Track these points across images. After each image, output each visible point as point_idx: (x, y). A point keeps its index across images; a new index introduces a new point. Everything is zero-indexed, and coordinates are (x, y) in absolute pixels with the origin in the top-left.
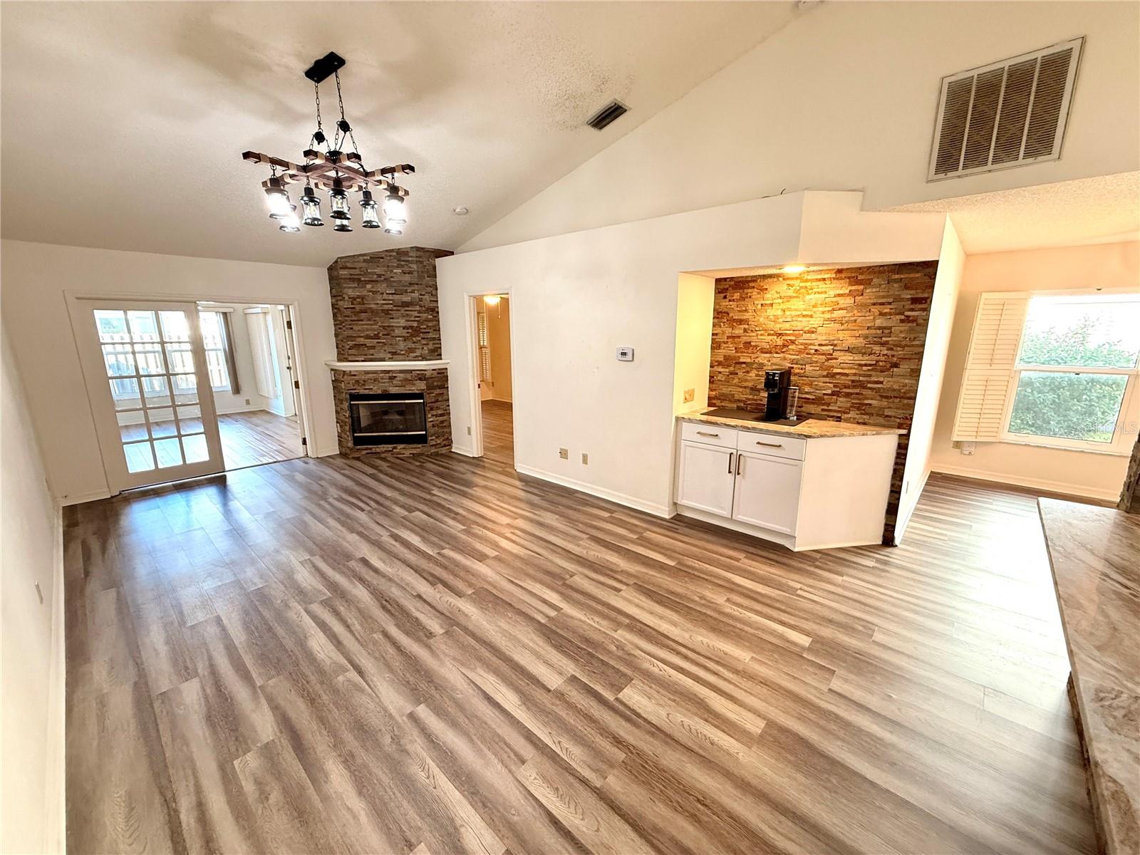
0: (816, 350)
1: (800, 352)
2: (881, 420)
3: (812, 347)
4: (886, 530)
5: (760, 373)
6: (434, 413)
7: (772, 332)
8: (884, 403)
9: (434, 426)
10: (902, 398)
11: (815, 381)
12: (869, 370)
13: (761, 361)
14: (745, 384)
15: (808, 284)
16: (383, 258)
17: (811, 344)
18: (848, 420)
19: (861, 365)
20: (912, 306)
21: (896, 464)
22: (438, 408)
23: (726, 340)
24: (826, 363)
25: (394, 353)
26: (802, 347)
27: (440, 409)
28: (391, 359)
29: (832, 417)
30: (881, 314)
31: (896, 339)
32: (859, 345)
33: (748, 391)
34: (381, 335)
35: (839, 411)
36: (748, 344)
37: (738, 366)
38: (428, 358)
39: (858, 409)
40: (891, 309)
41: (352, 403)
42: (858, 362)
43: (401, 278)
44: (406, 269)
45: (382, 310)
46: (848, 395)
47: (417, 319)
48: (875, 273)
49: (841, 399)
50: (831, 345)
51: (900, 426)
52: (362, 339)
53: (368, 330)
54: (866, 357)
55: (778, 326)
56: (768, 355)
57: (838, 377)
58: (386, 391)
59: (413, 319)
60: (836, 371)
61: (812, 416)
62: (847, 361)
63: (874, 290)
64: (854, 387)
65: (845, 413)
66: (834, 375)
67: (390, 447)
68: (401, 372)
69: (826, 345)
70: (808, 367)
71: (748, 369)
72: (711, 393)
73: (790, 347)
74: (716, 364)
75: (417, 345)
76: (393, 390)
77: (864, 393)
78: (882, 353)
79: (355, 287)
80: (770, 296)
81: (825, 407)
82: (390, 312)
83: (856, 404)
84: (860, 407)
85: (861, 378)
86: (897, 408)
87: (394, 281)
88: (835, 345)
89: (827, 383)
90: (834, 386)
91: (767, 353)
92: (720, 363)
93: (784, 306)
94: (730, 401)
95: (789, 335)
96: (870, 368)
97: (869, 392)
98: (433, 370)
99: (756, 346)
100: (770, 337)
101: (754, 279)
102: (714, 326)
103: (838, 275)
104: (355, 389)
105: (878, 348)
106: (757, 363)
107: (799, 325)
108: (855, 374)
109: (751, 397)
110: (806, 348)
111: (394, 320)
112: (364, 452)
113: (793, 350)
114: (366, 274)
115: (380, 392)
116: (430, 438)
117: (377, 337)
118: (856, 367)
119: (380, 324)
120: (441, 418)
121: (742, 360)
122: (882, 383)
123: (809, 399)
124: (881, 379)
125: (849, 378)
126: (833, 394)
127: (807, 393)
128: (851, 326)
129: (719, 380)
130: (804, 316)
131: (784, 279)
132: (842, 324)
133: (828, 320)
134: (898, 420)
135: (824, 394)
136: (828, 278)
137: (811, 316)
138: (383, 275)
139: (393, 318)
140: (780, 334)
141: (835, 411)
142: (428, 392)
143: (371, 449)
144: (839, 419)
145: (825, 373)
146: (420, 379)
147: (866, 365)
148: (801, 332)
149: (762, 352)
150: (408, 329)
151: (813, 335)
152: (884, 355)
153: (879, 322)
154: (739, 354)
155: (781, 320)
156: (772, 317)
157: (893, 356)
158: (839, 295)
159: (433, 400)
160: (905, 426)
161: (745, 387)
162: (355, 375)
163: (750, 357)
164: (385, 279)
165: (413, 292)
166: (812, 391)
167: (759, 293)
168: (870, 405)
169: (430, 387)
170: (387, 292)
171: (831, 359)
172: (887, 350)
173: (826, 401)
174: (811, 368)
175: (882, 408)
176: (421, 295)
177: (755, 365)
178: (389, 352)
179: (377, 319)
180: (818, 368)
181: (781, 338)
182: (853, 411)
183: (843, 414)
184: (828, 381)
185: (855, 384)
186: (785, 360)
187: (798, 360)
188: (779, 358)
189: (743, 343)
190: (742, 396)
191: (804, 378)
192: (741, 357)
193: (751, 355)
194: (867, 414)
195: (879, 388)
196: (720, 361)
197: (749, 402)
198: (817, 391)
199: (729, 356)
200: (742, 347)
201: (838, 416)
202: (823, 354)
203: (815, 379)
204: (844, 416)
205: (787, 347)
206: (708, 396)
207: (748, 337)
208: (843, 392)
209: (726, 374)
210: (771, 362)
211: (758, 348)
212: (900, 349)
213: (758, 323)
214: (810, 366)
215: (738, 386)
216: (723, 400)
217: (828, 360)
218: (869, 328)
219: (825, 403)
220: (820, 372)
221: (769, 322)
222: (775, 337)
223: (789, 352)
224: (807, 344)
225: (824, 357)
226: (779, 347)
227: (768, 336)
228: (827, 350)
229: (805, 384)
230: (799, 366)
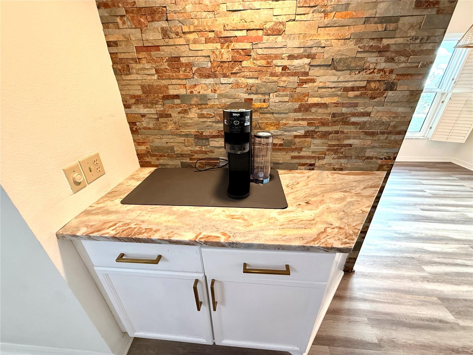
0: (284, 68)
1: (260, 71)
2: (360, 163)
3: (279, 62)
4: (347, 262)
5: (205, 112)
7: (212, 35)
8: (368, 142)
10: (390, 133)
11: (283, 119)
12: (356, 97)
13: (202, 92)
14: (186, 131)
17: (276, 57)
18: (322, 168)
19: (346, 89)
23: (135, 55)
24: (299, 90)
26: (263, 62)
29: (304, 165)
32: (348, 55)
33: (192, 140)
35: (313, 157)
36: (174, 61)
37: (168, 102)
39: (336, 152)
42: (341, 85)
46: (325, 135)
49: (317, 141)
50: (308, 57)
51: (380, 168)
54: (355, 76)
55: (221, 21)
56: (211, 81)
57: (313, 110)
60: (312, 100)
61: (280, 166)
62: (328, 85)
64: (334, 123)
65: (319, 158)
66: (306, 108)
69: (298, 57)
70: (273, 98)
71: (185, 106)
72: (139, 148)
73: (244, 64)
74: (133, 101)
77: (345, 130)
78: (378, 67)
81: (295, 154)
83: (334, 145)
84: (335, 150)
85: (344, 110)
86: (382, 147)
88: (313, 57)
89: (299, 120)
91: (209, 77)
92: (138, 100)
94: (170, 157)
96: (357, 93)
97: (352, 129)
99: (189, 65)
100: (211, 46)
105: (374, 60)
106: (196, 96)
107: (254, 19)
108: (337, 104)
109: (197, 148)
110: (269, 65)
118: (339, 93)
121: (172, 92)
122: (368, 114)
124: (369, 109)
125: (329, 110)
126: (308, 135)
129: (145, 128)
132: (326, 14)
134: (379, 162)
135: (296, 137)
141: (309, 157)
144: (311, 167)
145: (297, 105)
147: (353, 89)
148: (260, 33)
149: (201, 76)
151: (280, 38)
152: (380, 70)
153: (384, 7)
154: (165, 82)
155: (224, 8)
157: (392, 71)
160: (385, 167)
161: (187, 135)
163: (185, 86)
166: (279, 133)
168: (351, 145)
171: (306, 82)
172: (385, 62)
173: (298, 145)
174: (277, 99)
175: (363, 149)
177: (195, 99)
180: (286, 99)
181: (228, 47)
182: (329, 155)
183: (317, 160)
184: (300, 118)
185: (335, 119)
186: (238, 88)
187: (258, 86)
188: (230, 84)
189: (167, 61)
190: (186, 149)
191: (269, 116)
192: (170, 87)
193: (184, 82)
194: (345, 157)
195: (365, 123)
196: (138, 96)
197: (196, 156)
198: (286, 133)
199: (149, 86)
200: (167, 67)
201: (311, 163)
202: (295, 74)
203: (283, 115)
204: (318, 163)
205: (239, 63)
206: (136, 153)
207: (172, 47)
208: (319, 131)
209: (154, 117)
210: (218, 92)
211: (194, 69)
212: (403, 59)
213: (184, 16)
214: (276, 96)
215: (176, 135)
216: (161, 156)
217: (302, 83)
218: (367, 20)
219: (296, 148)
220: (290, 104)
221: (204, 14)
222: (218, 46)
223: (243, 74)
224: (270, 56)
225: (296, 79)
226: (226, 65)
227: (206, 43)
228: (301, 66)
229: (270, 124)
230: (261, 97)
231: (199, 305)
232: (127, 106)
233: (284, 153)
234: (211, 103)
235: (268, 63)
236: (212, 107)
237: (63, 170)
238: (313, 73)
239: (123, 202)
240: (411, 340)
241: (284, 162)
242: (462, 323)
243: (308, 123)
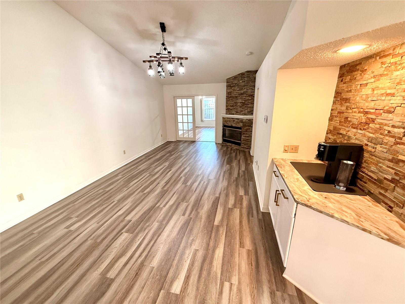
0: (389, 132)
1: (375, 131)
3: (386, 128)
6: (245, 135)
7: (362, 110)
9: (244, 140)
11: (380, 163)
13: (350, 135)
15: (399, 59)
16: (237, 77)
17: (386, 125)
22: (246, 134)
23: (336, 115)
24: (394, 147)
25: (237, 112)
27: (247, 134)
28: (236, 114)
29: (386, 204)
34: (234, 105)
35: (394, 202)
36: (346, 119)
37: (338, 136)
38: (247, 114)
41: (224, 128)
43: (241, 84)
44: (243, 80)
45: (235, 96)
47: (245, 99)
50: (403, 128)
52: (229, 107)
53: (231, 104)
55: (367, 104)
56: (355, 130)
57: (401, 164)
58: (232, 125)
59: (243, 99)
61: (371, 194)
65: (397, 205)
67: (231, 144)
68: (237, 119)
69: (399, 127)
70: (378, 147)
73: (371, 125)
74: (329, 132)
75: (244, 110)
76: (234, 125)
79: (229, 89)
80: (368, 76)
81: (382, 192)
82: (237, 97)
87: (240, 85)
90: (395, 173)
93: (374, 85)
95: (371, 113)
98: (246, 119)
99: (350, 121)
102: (333, 103)
104: (224, 123)
106: (347, 136)
107: (380, 105)
110: (380, 129)
111: (238, 100)
112: (225, 144)
113: (372, 128)
114: (233, 83)
115: (230, 125)
116: (242, 144)
117: (233, 106)
119: (234, 102)
120: (248, 138)
121: (341, 132)
123: (372, 178)
126: (393, 181)
127: (372, 172)
130: (388, 95)
131: (380, 58)
135: (385, 178)
137: (393, 95)
138: (237, 83)
139: (238, 99)
140: (367, 113)
141: (390, 200)
142: (243, 127)
143: (226, 144)
144: (390, 209)
145: (390, 157)
146: (241, 122)
148: (382, 111)
149: (353, 127)
150: (241, 103)
151: (390, 115)
154: (340, 127)
155: (370, 99)
156: (364, 96)
159: (245, 131)
162: (225, 119)
163: (346, 130)
164: (237, 85)
165: (244, 89)
166: (377, 171)
167: (361, 75)
169: (244, 126)
170: (237, 90)
171: (400, 143)
173: (385, 186)
174: (380, 149)
176: (247, 90)
178: (236, 112)
179: (234, 99)
181: (366, 116)
183: (396, 206)
184: (391, 166)
186: (364, 137)
187: (372, 138)
188: (362, 134)
189: (344, 118)
191: (374, 157)
192: (341, 129)
193: (346, 128)
196: (331, 130)
198: (380, 173)
199: (335, 127)
200: (343, 121)
201: (390, 205)
202: (393, 137)
203: (381, 161)
204: (396, 209)
205: (368, 124)
207: (347, 113)
208: (402, 183)
209: (332, 140)
210: (356, 136)
211: (351, 123)
213: (355, 101)
214: (381, 147)
217: (397, 143)
219: (383, 187)
220: (387, 155)
221: (362, 101)
222: (362, 115)
223: (368, 130)
224: (383, 124)
225: (393, 140)
226: (363, 124)
227: (358, 113)
228: (398, 133)
229: (373, 163)
230: (373, 145)
232: (327, 133)
233: (376, 187)
234: (351, 141)
235: (380, 127)
237: (284, 145)
239: (291, 162)
241: (374, 193)
243: (395, 172)
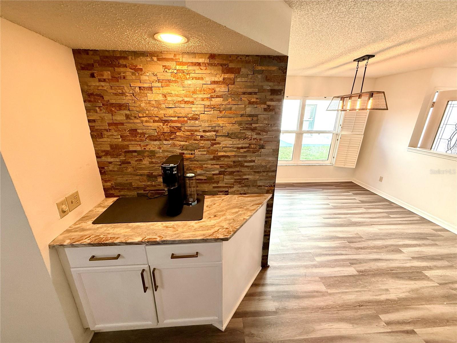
0: (202, 136)
1: (187, 138)
2: (256, 190)
4: (263, 259)
5: (154, 160)
7: (157, 119)
8: (257, 177)
10: (268, 171)
11: (204, 164)
12: (245, 152)
13: (152, 149)
14: (141, 172)
15: (185, 68)
17: (196, 131)
18: (234, 193)
19: (238, 148)
20: (271, 97)
21: (267, 217)
23: (107, 127)
24: (212, 148)
26: (189, 133)
29: (221, 192)
30: (250, 103)
31: (261, 125)
32: (236, 131)
33: (145, 178)
35: (227, 187)
36: (134, 132)
37: (129, 155)
39: (240, 183)
40: (257, 99)
42: (236, 146)
46: (232, 173)
48: (242, 62)
49: (227, 177)
50: (214, 131)
51: (268, 192)
54: (242, 141)
55: (162, 112)
56: (157, 143)
57: (222, 159)
60: (220, 154)
61: (207, 193)
62: (228, 145)
63: (243, 79)
64: (235, 166)
65: (231, 187)
66: (218, 158)
69: (209, 131)
70: (197, 152)
71: (140, 157)
72: (106, 184)
73: (178, 134)
74: (104, 154)
77: (243, 170)
78: (253, 137)
80: (147, 78)
81: (215, 185)
83: (238, 179)
84: (240, 182)
85: (240, 159)
86: (266, 180)
88: (217, 131)
91: (156, 140)
92: (107, 153)
93: (165, 90)
94: (128, 189)
95: (174, 122)
96: (245, 150)
97: (246, 169)
99: (144, 134)
100: (156, 124)
101: (124, 55)
102: (88, 110)
103: (213, 61)
105: (250, 134)
106: (148, 151)
107: (182, 112)
108: (235, 156)
109: (149, 183)
110: (192, 135)
113: (181, 137)
118: (235, 150)
121: (131, 149)
122: (254, 161)
123: (202, 180)
124: (253, 159)
125: (231, 159)
126: (220, 173)
127: (199, 175)
128: (227, 113)
129: (111, 171)
130: (186, 102)
131: (159, 59)
132: (221, 112)
133: (209, 106)
134: (266, 188)
135: (214, 174)
136: (203, 63)
137: (192, 103)
140: (166, 121)
141: (224, 187)
144: (227, 193)
145: (212, 156)
147: (242, 148)
148: (186, 119)
149: (151, 140)
151: (197, 122)
152: (254, 139)
153: (249, 110)
154: (126, 143)
155: (163, 106)
156: (154, 103)
157: (260, 139)
158: (214, 83)
160: (270, 191)
161: (141, 175)
163: (140, 145)
166: (203, 172)
167: (133, 74)
168: (248, 179)
171: (215, 144)
172: (256, 135)
173: (216, 180)
174: (200, 153)
175: (255, 181)
177: (147, 153)
180: (205, 153)
181: (167, 125)
182: (236, 185)
183: (229, 188)
184: (215, 163)
185: (236, 164)
186: (174, 146)
187: (187, 146)
188: (169, 144)
189: (129, 131)
190: (140, 184)
191: (195, 162)
192: (130, 146)
193: (139, 143)
194: (246, 186)
195: (253, 166)
196: (107, 151)
197: (148, 188)
198: (207, 173)
199: (115, 145)
200: (128, 134)
201: (225, 190)
202: (208, 140)
203: (204, 162)
205: (174, 133)
206: (103, 188)
207: (132, 124)
208: (228, 171)
209: (118, 163)
210: (162, 149)
211: (146, 136)
212: (264, 133)
213: (139, 109)
214: (199, 151)
215: (134, 175)
216: (122, 189)
217: (213, 144)
218: (242, 115)
219: (215, 181)
220: (208, 156)
221: (152, 108)
222: (161, 124)
223: (177, 139)
224: (193, 130)
225: (209, 142)
226: (167, 134)
227: (153, 122)
228: (211, 136)
229: (197, 167)
230: (189, 152)
231: (145, 289)
232: (98, 157)
233: (208, 185)
234: (157, 155)
235: (192, 134)
236: (159, 157)
237: (57, 204)
238: (218, 139)
239: (94, 223)
240: (296, 306)
241: (209, 190)
242: (330, 291)
243: (220, 166)
